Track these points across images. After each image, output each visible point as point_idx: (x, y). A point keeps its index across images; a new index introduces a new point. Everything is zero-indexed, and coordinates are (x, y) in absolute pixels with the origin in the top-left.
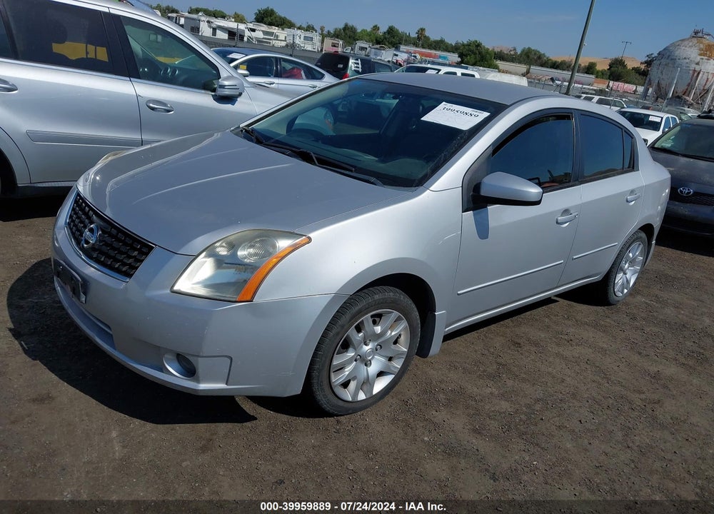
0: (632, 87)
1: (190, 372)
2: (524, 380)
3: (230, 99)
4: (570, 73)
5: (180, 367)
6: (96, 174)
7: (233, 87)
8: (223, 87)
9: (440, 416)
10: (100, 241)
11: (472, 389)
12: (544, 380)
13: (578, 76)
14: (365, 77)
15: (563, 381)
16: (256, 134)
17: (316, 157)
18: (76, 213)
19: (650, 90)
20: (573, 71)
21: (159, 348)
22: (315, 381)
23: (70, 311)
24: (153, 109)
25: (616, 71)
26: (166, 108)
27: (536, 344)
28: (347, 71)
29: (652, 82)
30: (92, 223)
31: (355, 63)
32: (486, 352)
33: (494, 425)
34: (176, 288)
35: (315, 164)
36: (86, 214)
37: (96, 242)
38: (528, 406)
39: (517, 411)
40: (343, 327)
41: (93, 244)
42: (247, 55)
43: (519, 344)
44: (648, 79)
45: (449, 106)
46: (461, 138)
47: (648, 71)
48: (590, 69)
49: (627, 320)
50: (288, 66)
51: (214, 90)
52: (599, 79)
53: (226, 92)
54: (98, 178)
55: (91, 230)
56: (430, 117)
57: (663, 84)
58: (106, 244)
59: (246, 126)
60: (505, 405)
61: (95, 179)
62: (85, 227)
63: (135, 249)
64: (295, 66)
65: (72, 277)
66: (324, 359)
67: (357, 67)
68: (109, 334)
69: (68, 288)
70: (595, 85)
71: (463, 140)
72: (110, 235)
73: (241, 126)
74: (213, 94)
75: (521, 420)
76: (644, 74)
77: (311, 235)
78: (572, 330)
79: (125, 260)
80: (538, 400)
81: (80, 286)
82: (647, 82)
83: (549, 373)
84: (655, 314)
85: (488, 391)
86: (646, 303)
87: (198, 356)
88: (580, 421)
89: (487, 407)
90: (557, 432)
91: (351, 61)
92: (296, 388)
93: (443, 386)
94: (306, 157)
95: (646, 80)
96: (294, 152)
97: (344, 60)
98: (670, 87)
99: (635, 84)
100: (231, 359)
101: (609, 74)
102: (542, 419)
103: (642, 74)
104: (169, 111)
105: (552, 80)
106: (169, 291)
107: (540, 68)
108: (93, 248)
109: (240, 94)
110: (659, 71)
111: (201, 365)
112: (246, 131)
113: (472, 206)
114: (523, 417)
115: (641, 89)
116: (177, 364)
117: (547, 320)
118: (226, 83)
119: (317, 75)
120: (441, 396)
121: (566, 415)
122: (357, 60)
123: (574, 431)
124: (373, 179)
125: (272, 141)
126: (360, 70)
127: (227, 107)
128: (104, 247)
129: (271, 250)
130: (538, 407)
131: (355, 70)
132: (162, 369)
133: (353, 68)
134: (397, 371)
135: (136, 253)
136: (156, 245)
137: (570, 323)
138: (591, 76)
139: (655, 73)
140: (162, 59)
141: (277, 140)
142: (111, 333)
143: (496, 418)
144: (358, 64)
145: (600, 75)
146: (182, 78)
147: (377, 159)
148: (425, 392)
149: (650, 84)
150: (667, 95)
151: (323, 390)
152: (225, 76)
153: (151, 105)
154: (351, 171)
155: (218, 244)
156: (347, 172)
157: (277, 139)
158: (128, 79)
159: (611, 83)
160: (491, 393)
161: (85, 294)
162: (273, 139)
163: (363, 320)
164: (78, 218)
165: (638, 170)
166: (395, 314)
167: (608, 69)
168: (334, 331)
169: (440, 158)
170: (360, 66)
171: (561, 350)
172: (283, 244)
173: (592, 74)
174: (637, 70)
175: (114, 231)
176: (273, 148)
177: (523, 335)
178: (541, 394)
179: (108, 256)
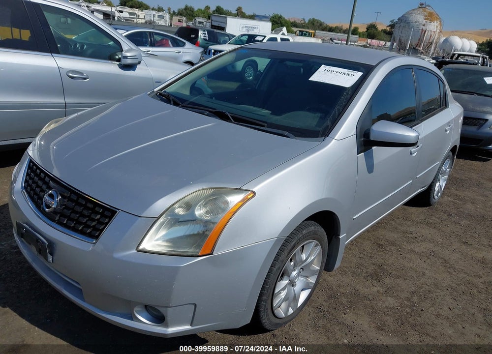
0: (383, 43)
1: (159, 319)
2: (397, 277)
3: (131, 67)
4: (347, 35)
5: (149, 316)
6: (41, 140)
7: (133, 57)
8: (126, 57)
9: (349, 318)
10: (61, 205)
11: (363, 290)
12: (410, 274)
13: (352, 37)
14: (246, 47)
15: (424, 274)
16: (172, 98)
17: (231, 116)
18: (30, 178)
19: (395, 44)
20: (348, 34)
21: (130, 302)
22: (263, 309)
23: (34, 265)
24: (72, 78)
25: (372, 32)
26: (83, 76)
27: (394, 244)
28: (198, 39)
29: (396, 39)
30: (50, 188)
31: (203, 34)
32: (362, 255)
33: (389, 320)
34: (141, 247)
35: (232, 122)
36: (43, 180)
37: (57, 206)
38: (408, 299)
39: (401, 305)
40: (282, 261)
41: (55, 208)
42: (128, 31)
43: (382, 245)
44: (393, 37)
45: (328, 68)
46: (347, 94)
47: (392, 31)
48: (355, 32)
49: (445, 217)
50: (158, 38)
51: (119, 60)
52: (361, 38)
53: (129, 61)
54: (42, 143)
55: (51, 196)
56: (315, 78)
57: (403, 40)
58: (67, 208)
59: (159, 90)
60: (391, 301)
61: (40, 143)
62: (43, 191)
63: (98, 213)
64: (164, 37)
65: (38, 240)
66: (269, 290)
67: (204, 36)
68: (80, 289)
69: (34, 249)
70: (359, 42)
71: (349, 96)
72: (70, 199)
73: (156, 90)
74: (118, 63)
75: (407, 313)
76: (390, 34)
77: (254, 190)
78: (413, 229)
79: (89, 223)
80: (413, 293)
81: (46, 248)
82: (392, 39)
83: (411, 268)
84: (462, 210)
85: (375, 289)
86: (453, 202)
87: (167, 307)
88: (450, 308)
89: (379, 305)
90: (437, 321)
91: (200, 32)
92: (247, 320)
93: (342, 290)
94: (222, 116)
95: (391, 37)
96: (210, 111)
97: (196, 32)
98: (407, 41)
99: (384, 41)
100: (195, 305)
101: (367, 34)
102: (422, 310)
103: (389, 34)
104: (85, 79)
105: (331, 39)
106: (135, 251)
107: (322, 32)
108: (55, 212)
109: (139, 63)
110: (400, 31)
111: (169, 313)
112: (160, 94)
113: (363, 148)
114: (408, 310)
115: (389, 44)
116: (146, 313)
117: (393, 223)
118: (128, 54)
119: (181, 44)
120: (344, 300)
121: (437, 305)
122: (204, 31)
123: (448, 318)
124: (286, 133)
125: (187, 102)
126: (207, 38)
127: (130, 73)
128: (65, 210)
129: (223, 206)
130: (415, 299)
131: (204, 39)
132: (132, 317)
133: (202, 37)
134: (312, 286)
135: (98, 217)
136: (119, 210)
137: (408, 223)
138: (356, 36)
139: (397, 33)
140: (68, 36)
141: (191, 102)
142: (81, 288)
143: (390, 313)
144: (205, 34)
145: (361, 35)
146: (90, 52)
147: (271, 112)
148: (330, 297)
149: (394, 40)
150: (406, 47)
151: (267, 315)
152: (126, 49)
153: (70, 74)
154: (264, 126)
155: (176, 206)
156: (261, 128)
157: (191, 100)
158: (50, 54)
159: (369, 41)
160: (378, 291)
161: (52, 254)
162: (187, 101)
163: (295, 253)
164: (34, 182)
165: (449, 107)
166: (315, 242)
167: (366, 31)
168: (277, 267)
169: (335, 112)
170: (207, 35)
171: (412, 247)
172: (234, 199)
173: (356, 35)
174: (384, 31)
175: (74, 197)
176: (190, 109)
177: (382, 237)
178: (413, 288)
179: (70, 219)
